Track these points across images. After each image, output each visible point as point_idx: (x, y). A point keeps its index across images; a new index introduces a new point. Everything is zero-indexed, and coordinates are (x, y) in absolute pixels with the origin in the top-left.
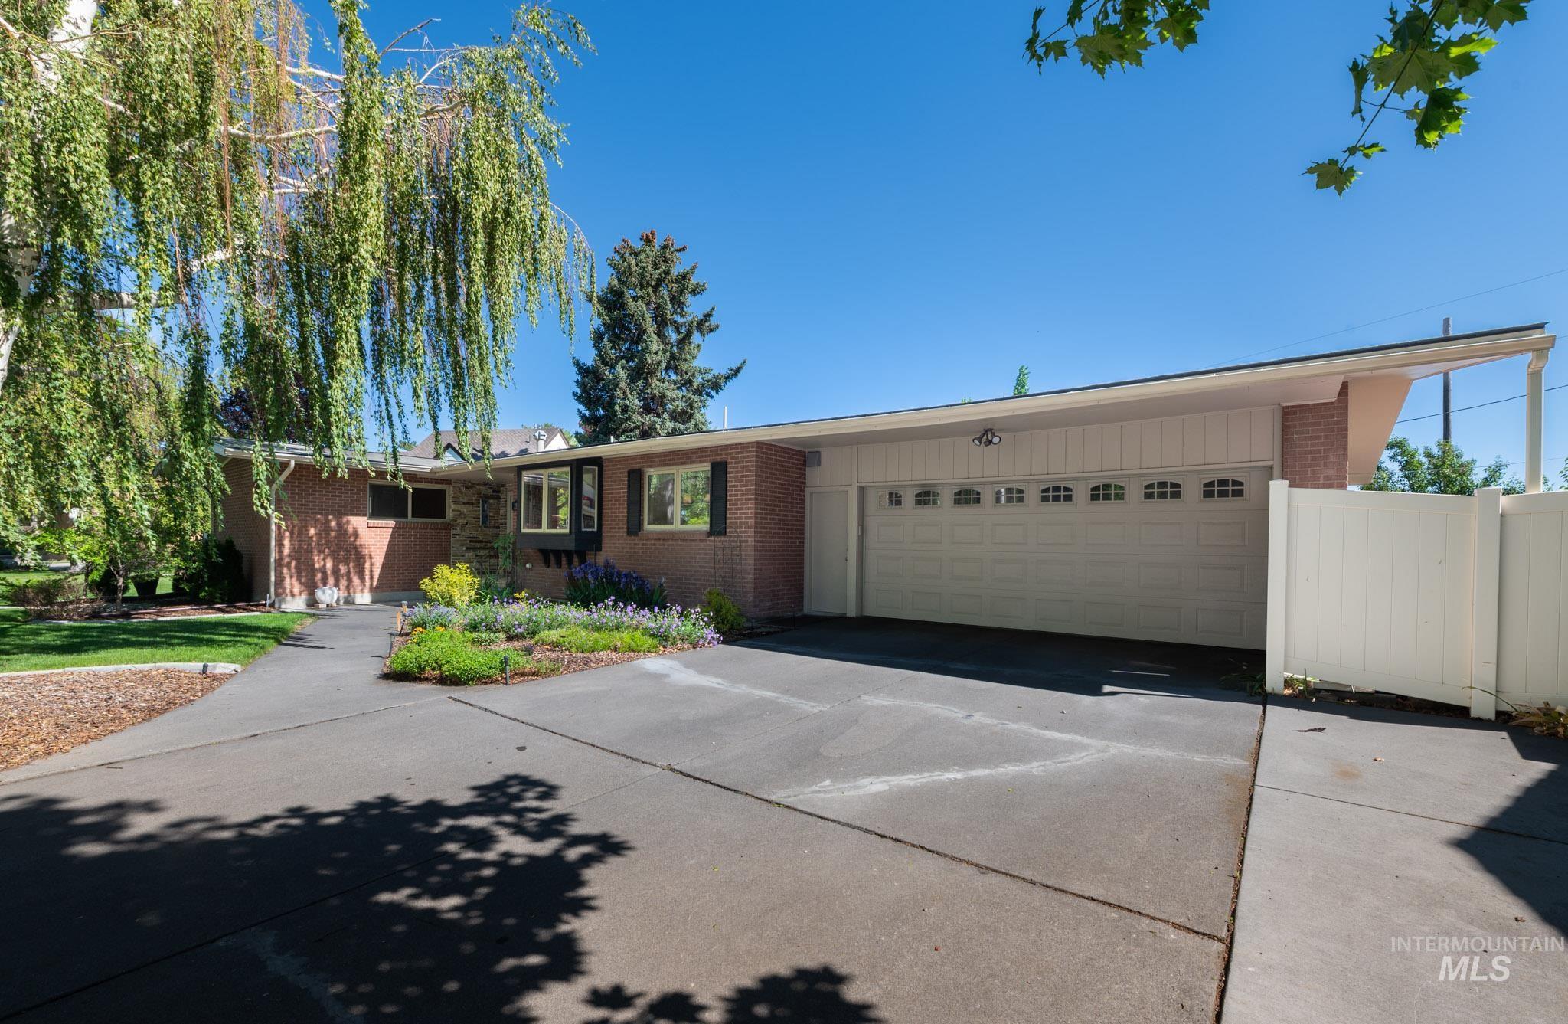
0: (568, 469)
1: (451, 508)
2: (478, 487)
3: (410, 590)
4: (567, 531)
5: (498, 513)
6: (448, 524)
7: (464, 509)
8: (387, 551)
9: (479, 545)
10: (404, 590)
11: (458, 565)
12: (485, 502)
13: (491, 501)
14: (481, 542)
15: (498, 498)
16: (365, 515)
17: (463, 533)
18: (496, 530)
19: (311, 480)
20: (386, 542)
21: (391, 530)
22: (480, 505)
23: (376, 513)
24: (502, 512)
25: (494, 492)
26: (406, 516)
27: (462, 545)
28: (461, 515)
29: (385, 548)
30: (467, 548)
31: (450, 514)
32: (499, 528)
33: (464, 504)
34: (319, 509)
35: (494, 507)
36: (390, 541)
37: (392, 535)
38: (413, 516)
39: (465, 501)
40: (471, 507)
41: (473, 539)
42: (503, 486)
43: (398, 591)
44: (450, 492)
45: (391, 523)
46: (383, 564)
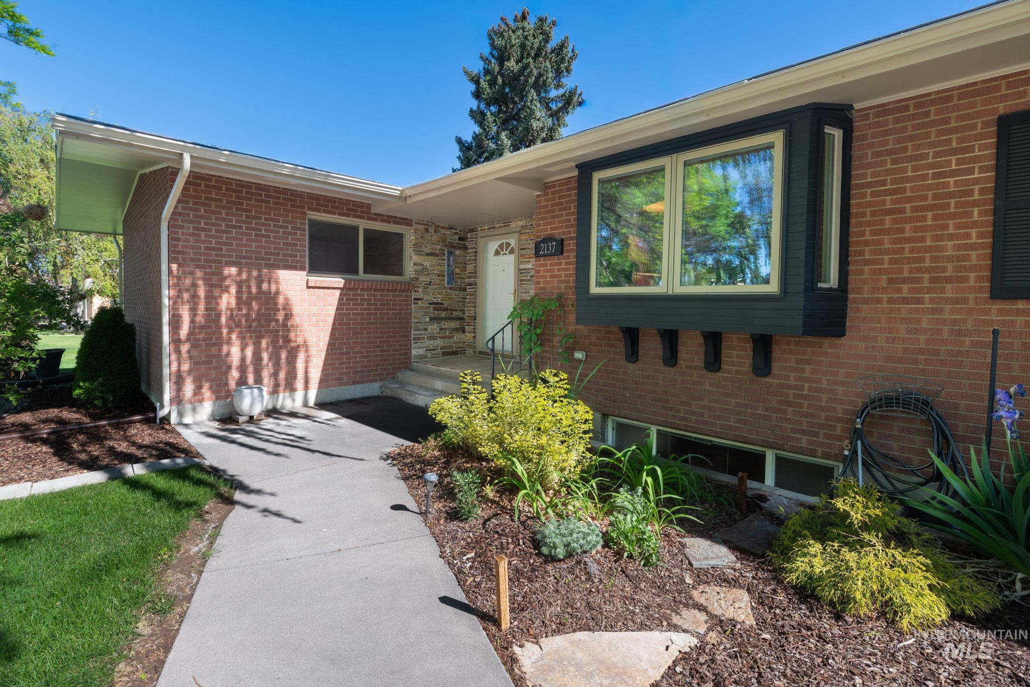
0: (777, 138)
1: (411, 262)
2: (443, 231)
3: (362, 382)
4: (773, 287)
5: (464, 269)
6: (409, 283)
7: (428, 262)
8: (334, 324)
9: (443, 314)
10: (355, 383)
11: (547, 374)
12: (450, 253)
13: (458, 252)
14: (446, 309)
15: (465, 248)
16: (302, 268)
17: (426, 297)
18: (461, 293)
19: (224, 207)
20: (332, 310)
21: (338, 292)
22: (446, 257)
23: (316, 267)
24: (470, 268)
25: (460, 239)
26: (356, 272)
27: (426, 314)
28: (423, 271)
29: (330, 320)
30: (431, 319)
31: (409, 269)
32: (465, 290)
33: (428, 254)
34: (238, 257)
35: (460, 260)
36: (337, 309)
37: (340, 299)
38: (365, 272)
39: (428, 250)
40: (435, 260)
41: (438, 306)
42: (471, 231)
43: (347, 384)
44: (410, 237)
45: (338, 281)
46: (329, 344)
